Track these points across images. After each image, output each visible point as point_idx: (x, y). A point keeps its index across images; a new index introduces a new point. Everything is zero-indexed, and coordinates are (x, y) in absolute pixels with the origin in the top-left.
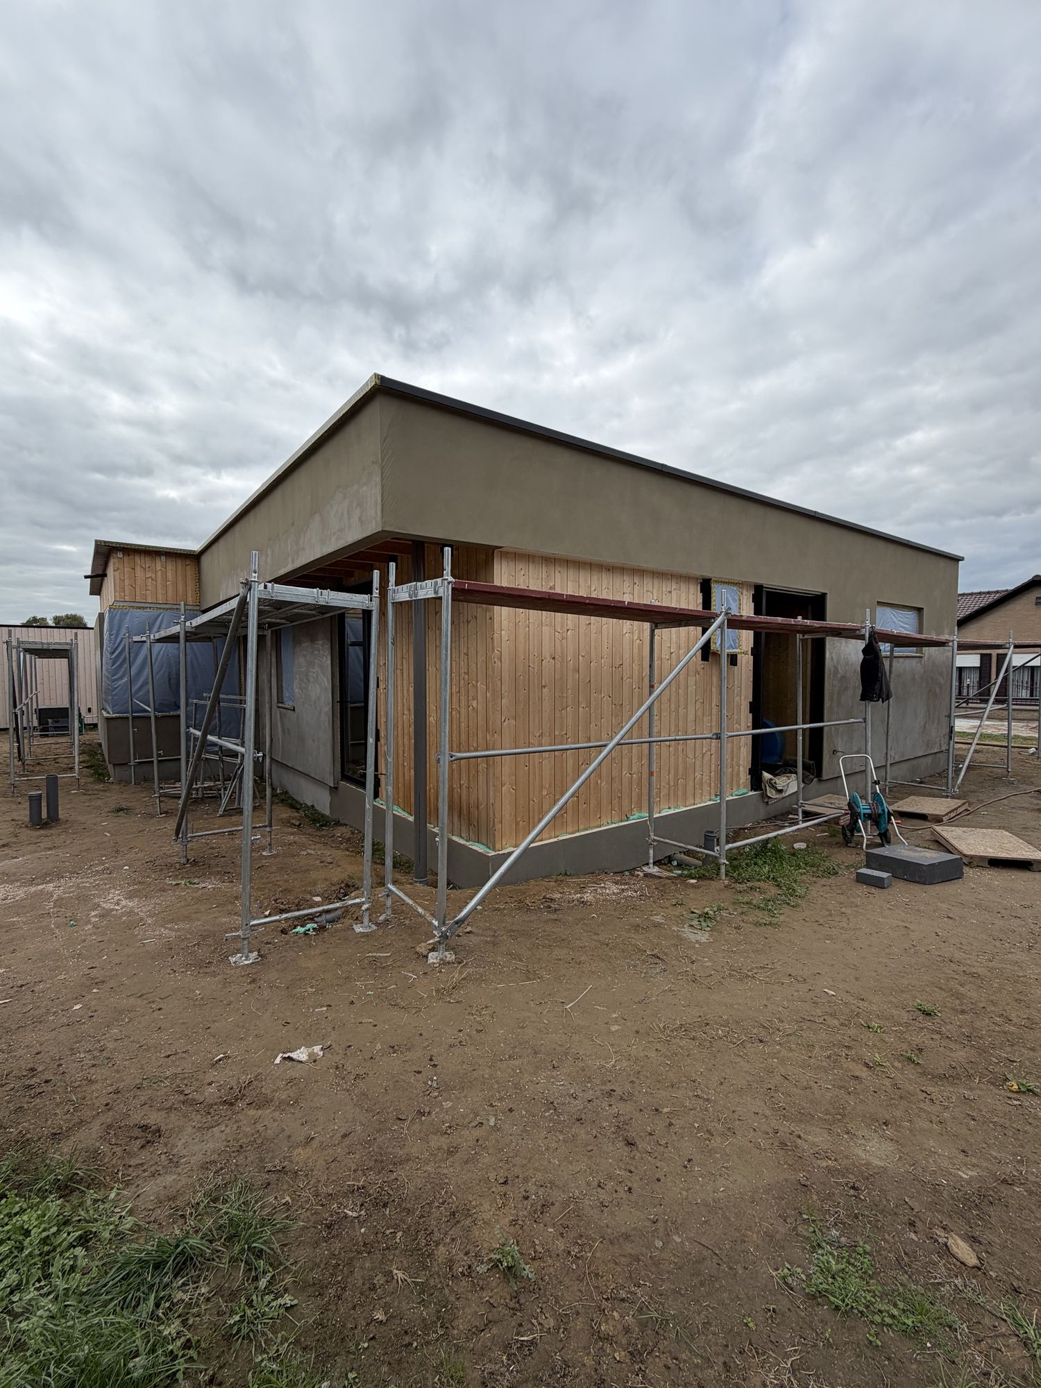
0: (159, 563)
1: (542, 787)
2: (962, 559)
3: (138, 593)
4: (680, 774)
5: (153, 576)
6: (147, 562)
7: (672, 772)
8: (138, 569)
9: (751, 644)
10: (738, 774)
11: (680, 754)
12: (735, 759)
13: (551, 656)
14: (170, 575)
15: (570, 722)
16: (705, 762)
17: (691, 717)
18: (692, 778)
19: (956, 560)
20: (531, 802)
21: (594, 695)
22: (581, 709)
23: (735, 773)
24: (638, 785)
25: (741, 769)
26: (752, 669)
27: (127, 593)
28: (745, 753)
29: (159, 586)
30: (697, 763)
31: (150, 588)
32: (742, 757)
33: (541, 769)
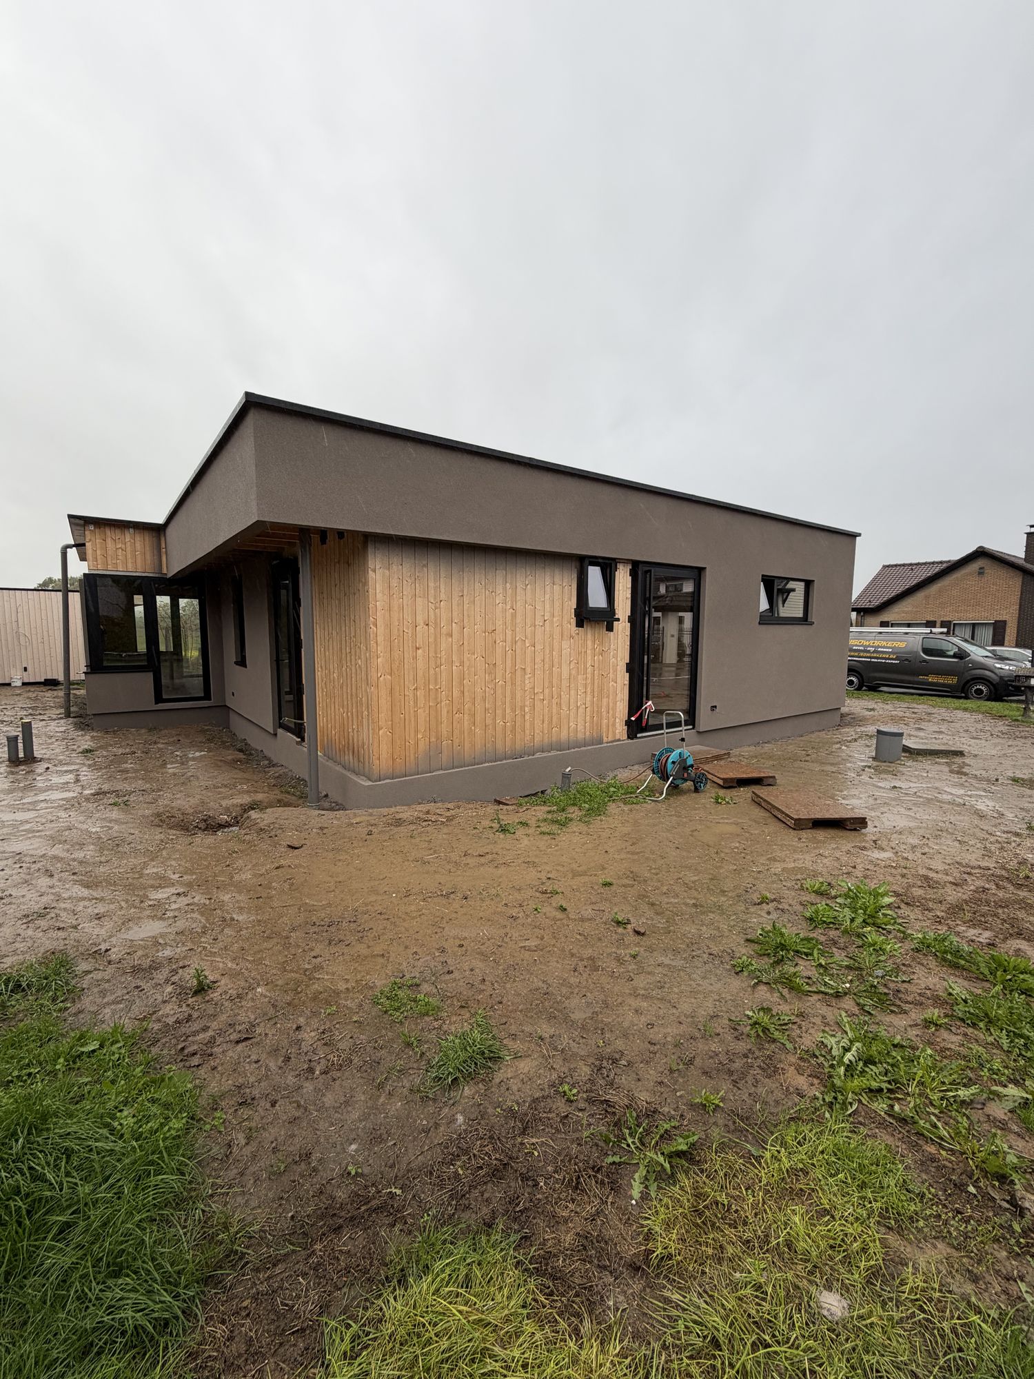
0: (128, 535)
1: (417, 732)
2: (859, 535)
3: (109, 562)
4: (554, 724)
5: (123, 546)
6: (117, 534)
7: (546, 722)
8: (109, 541)
9: (628, 613)
10: (614, 725)
11: (554, 706)
12: (611, 712)
13: (424, 623)
14: (138, 545)
15: (444, 677)
16: (579, 714)
17: (565, 674)
18: (566, 727)
19: (853, 536)
20: (407, 743)
21: (466, 655)
22: (454, 668)
23: (610, 724)
24: (511, 731)
25: (617, 720)
26: (629, 634)
27: (99, 561)
28: (621, 707)
29: (129, 556)
30: (571, 714)
31: (120, 557)
32: (618, 710)
33: (416, 716)
